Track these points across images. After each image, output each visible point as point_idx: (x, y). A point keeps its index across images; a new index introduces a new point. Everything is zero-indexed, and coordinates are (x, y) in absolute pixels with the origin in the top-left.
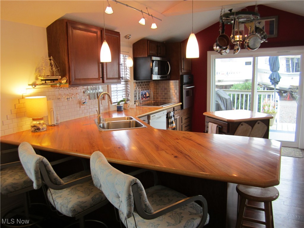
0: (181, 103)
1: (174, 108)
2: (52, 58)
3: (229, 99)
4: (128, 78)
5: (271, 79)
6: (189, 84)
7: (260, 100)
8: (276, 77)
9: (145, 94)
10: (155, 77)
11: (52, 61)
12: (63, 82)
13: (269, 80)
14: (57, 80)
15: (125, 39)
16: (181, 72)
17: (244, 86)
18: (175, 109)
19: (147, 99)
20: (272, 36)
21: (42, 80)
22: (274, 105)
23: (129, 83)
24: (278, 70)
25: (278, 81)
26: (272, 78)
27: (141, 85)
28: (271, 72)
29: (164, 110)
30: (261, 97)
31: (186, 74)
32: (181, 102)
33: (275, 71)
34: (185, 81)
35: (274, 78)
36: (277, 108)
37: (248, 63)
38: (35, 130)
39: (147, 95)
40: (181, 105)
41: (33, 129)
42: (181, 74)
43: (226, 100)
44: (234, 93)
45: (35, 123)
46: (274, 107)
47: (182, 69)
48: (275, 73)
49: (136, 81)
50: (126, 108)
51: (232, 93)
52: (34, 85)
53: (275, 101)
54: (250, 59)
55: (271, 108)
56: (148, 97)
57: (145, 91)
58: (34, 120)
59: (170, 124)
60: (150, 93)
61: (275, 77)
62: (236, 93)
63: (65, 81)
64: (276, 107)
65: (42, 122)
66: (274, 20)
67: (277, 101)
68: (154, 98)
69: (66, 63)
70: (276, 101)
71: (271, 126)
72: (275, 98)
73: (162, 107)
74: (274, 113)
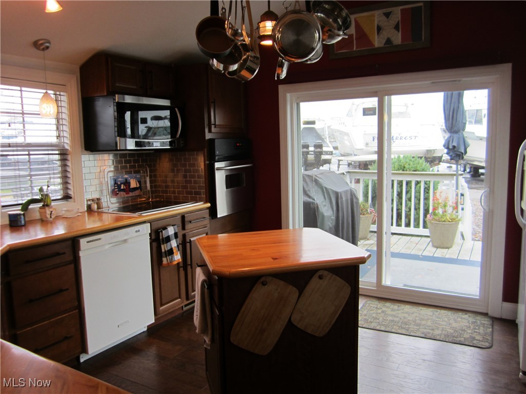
0: (209, 205)
1: (183, 217)
4: (67, 147)
5: (448, 148)
6: (235, 159)
7: (428, 193)
8: (458, 144)
9: (127, 183)
15: (34, 50)
16: (210, 131)
17: (396, 164)
18: (187, 219)
19: (132, 195)
20: (418, 45)
22: (457, 203)
23: (69, 157)
24: (464, 130)
25: (463, 151)
26: (451, 147)
28: (447, 135)
30: (429, 187)
31: (223, 137)
32: (209, 202)
33: (456, 132)
34: (221, 152)
35: (454, 147)
36: (462, 210)
37: (367, 112)
39: (134, 185)
40: (208, 208)
42: (208, 136)
43: (337, 194)
44: (366, 178)
46: (456, 208)
47: (213, 126)
48: (455, 136)
49: (90, 153)
50: (44, 219)
53: (457, 195)
54: (373, 102)
55: (449, 210)
56: (135, 189)
57: (126, 176)
59: (164, 255)
60: (142, 180)
61: (455, 144)
64: (460, 207)
67: (462, 195)
70: (459, 195)
71: (448, 248)
72: (457, 188)
73: (140, 216)
74: (455, 222)
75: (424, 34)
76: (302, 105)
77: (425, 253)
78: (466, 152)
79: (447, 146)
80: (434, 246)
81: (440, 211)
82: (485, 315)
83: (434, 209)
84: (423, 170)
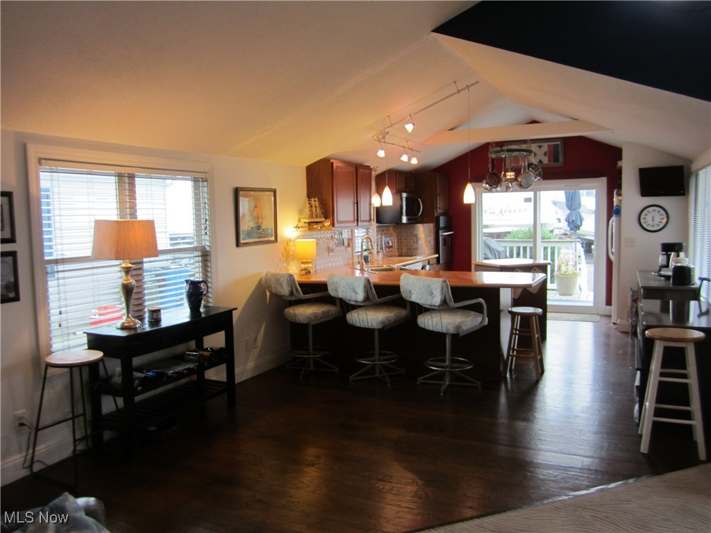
0: (437, 255)
1: (429, 261)
2: (316, 199)
3: (503, 251)
5: (568, 222)
6: (446, 229)
7: (553, 256)
8: (576, 218)
9: (388, 243)
10: (404, 220)
11: (317, 203)
12: (325, 224)
13: (566, 223)
14: (320, 222)
16: (436, 212)
17: (528, 234)
18: (430, 263)
19: (390, 250)
20: (557, 165)
21: (305, 223)
22: (576, 262)
24: (579, 208)
25: (579, 224)
26: (570, 221)
27: (383, 231)
28: (568, 212)
29: (418, 262)
31: (443, 214)
32: (437, 253)
33: (575, 210)
34: (442, 225)
35: (573, 221)
36: (580, 269)
37: (528, 200)
38: (306, 273)
39: (391, 244)
40: (437, 257)
41: (304, 272)
42: (436, 215)
43: (499, 252)
44: (511, 245)
45: (303, 266)
46: (575, 265)
47: (438, 209)
48: (574, 212)
49: (378, 225)
51: (508, 245)
52: (297, 227)
53: (576, 256)
54: (530, 194)
55: (570, 268)
56: (391, 247)
57: (388, 239)
58: (303, 263)
60: (393, 241)
61: (574, 219)
62: (515, 245)
63: (329, 223)
64: (578, 266)
65: (310, 265)
66: (558, 145)
67: (579, 257)
68: (398, 249)
69: (331, 205)
71: (570, 295)
72: (576, 252)
73: (416, 259)
74: (575, 275)
75: (561, 158)
76: (484, 194)
77: (555, 298)
78: (581, 225)
79: (567, 220)
80: (560, 295)
81: (563, 268)
82: (597, 314)
83: (559, 267)
84: (549, 238)
